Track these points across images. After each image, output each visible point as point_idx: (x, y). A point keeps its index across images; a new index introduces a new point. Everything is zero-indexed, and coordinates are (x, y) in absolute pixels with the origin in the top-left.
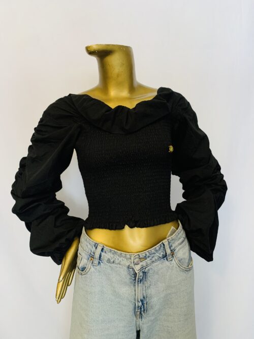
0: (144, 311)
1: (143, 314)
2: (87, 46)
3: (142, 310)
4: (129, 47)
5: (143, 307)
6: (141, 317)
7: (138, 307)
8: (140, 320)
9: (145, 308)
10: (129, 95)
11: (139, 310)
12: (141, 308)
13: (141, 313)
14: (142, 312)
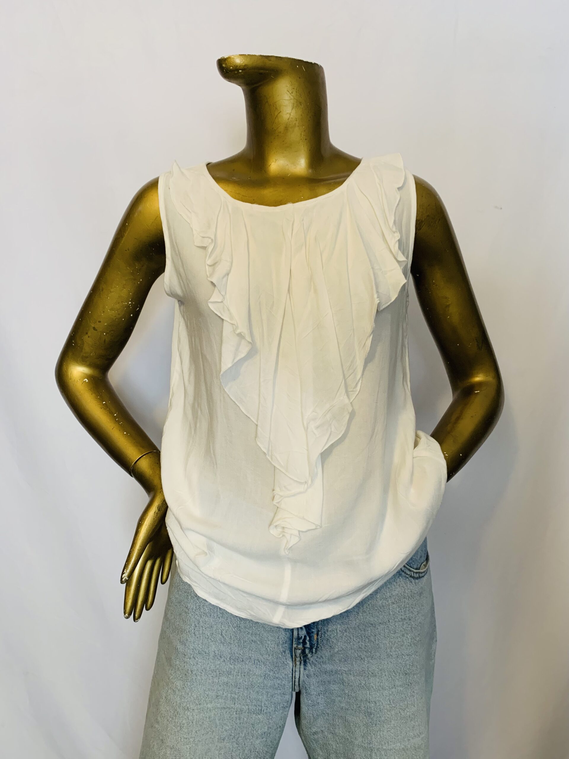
0: (311, 648)
1: (309, 655)
2: (220, 58)
3: (308, 645)
4: (315, 64)
5: (310, 641)
6: (305, 662)
7: (299, 638)
8: (302, 666)
9: (315, 642)
10: (310, 171)
11: (301, 646)
12: (304, 643)
13: (303, 652)
14: (307, 651)
